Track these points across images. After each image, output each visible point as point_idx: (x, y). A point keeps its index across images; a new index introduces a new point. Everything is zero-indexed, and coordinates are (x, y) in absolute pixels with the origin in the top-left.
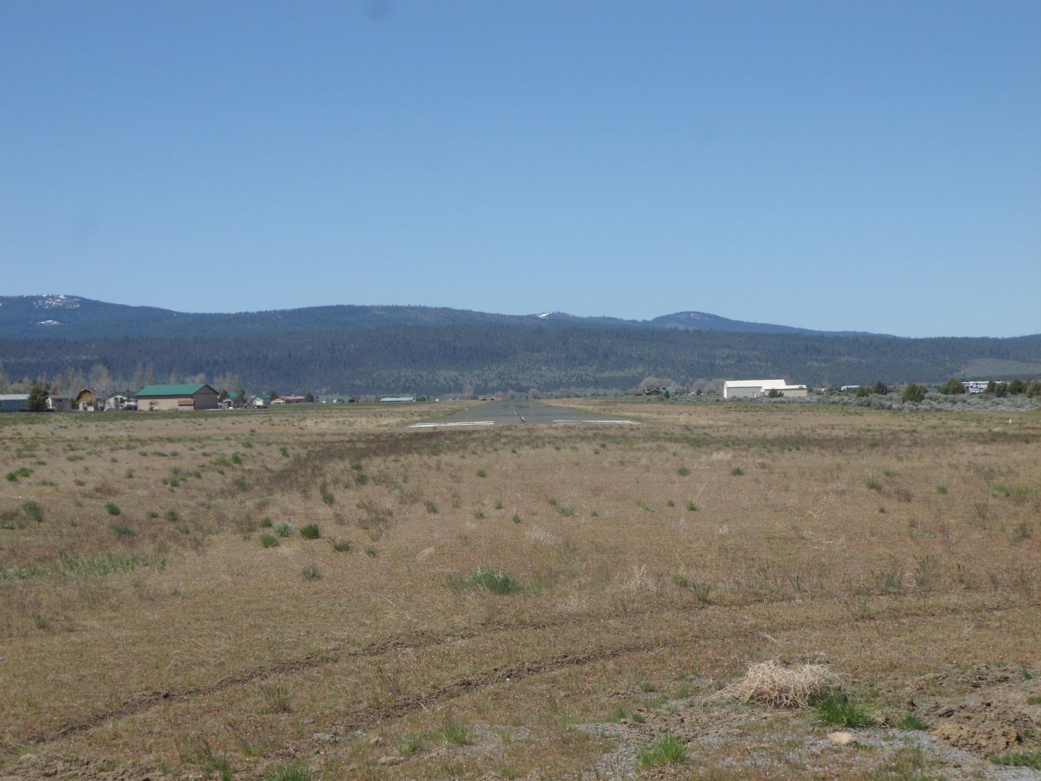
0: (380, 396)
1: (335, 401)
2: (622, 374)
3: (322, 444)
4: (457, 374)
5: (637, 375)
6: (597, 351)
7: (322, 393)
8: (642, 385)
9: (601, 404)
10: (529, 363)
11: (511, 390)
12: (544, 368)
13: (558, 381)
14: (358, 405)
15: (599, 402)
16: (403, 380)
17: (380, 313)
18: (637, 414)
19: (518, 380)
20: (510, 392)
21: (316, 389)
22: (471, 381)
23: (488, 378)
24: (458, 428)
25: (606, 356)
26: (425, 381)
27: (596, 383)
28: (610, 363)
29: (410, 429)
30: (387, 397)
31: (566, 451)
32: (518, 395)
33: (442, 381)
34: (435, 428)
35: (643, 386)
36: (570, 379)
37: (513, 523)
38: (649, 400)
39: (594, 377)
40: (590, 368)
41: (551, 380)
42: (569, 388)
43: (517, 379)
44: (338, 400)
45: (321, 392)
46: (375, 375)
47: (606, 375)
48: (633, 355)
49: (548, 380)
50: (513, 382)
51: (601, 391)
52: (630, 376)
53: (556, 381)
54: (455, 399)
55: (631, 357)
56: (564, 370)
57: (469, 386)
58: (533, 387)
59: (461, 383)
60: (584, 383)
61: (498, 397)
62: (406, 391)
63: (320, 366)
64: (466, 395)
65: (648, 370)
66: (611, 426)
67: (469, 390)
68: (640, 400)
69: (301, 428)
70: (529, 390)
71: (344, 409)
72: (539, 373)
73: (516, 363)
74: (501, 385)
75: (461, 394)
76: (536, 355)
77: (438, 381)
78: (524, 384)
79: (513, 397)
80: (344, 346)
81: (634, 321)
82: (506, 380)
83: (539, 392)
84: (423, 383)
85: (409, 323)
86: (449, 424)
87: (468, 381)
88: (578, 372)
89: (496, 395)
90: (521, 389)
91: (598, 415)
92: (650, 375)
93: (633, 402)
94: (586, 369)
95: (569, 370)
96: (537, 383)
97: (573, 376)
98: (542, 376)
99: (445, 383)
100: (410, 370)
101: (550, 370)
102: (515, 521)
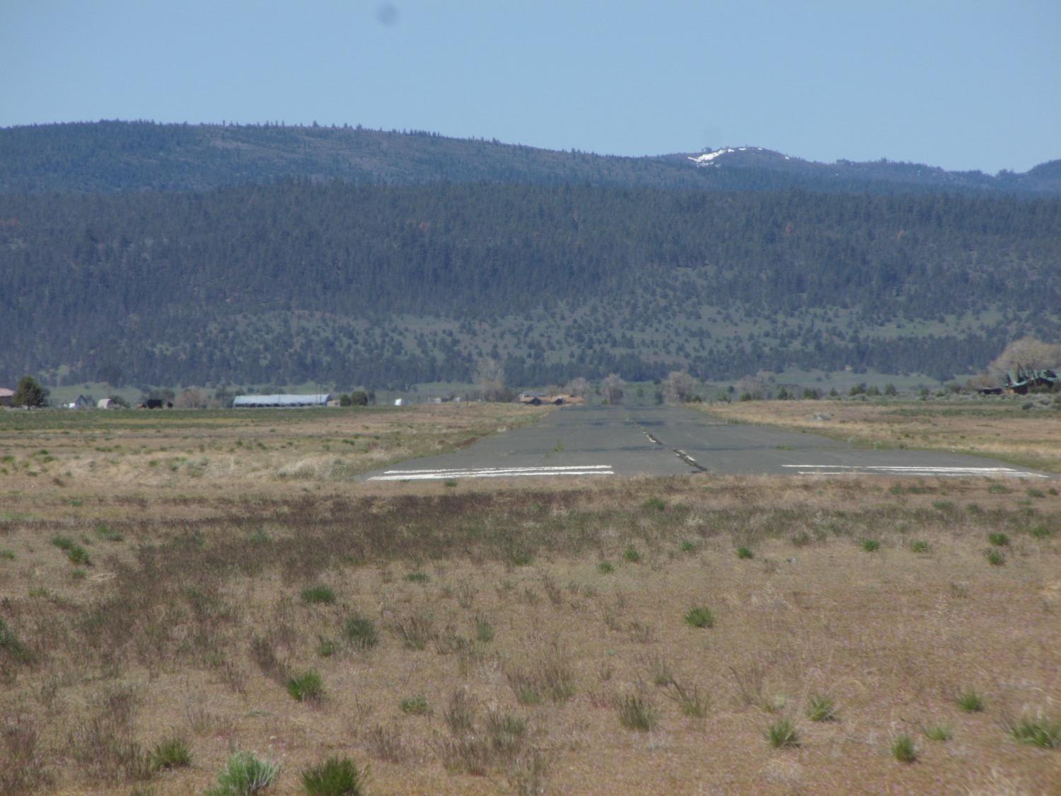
0: (229, 389)
1: (103, 403)
2: (935, 329)
3: (163, 530)
4: (454, 326)
5: (983, 334)
6: (865, 262)
7: (58, 379)
8: (1002, 361)
9: (888, 418)
10: (665, 296)
11: (612, 376)
12: (707, 311)
13: (748, 348)
14: (170, 414)
15: (882, 413)
16: (298, 342)
17: (231, 145)
18: (1023, 448)
19: (632, 347)
20: (612, 380)
21: (40, 367)
22: (495, 346)
23: (544, 342)
24: (519, 486)
25: (891, 278)
26: (360, 347)
27: (862, 356)
28: (902, 299)
29: (378, 485)
30: (251, 392)
31: (897, 556)
32: (631, 389)
33: (410, 345)
34: (450, 483)
35: (1003, 366)
36: (784, 345)
37: (896, 762)
38: (1027, 407)
39: (855, 339)
40: (842, 312)
41: (728, 347)
42: (780, 370)
43: (630, 343)
44: (114, 401)
45: (54, 375)
46: (213, 328)
47: (889, 332)
48: (972, 275)
49: (722, 347)
50: (618, 352)
51: (875, 379)
52: (961, 337)
53: (742, 351)
54: (452, 398)
55: (966, 280)
56: (768, 318)
57: (492, 363)
58: (677, 367)
59: (465, 353)
60: (828, 357)
61: (575, 393)
62: (306, 373)
63: (53, 297)
64: (482, 387)
65: (1016, 318)
66: (964, 486)
67: (490, 375)
68: (1002, 408)
69: (57, 482)
70: (664, 375)
71: (142, 427)
72: (694, 325)
73: (627, 297)
74: (581, 359)
75: (466, 387)
76: (689, 274)
77: (398, 349)
78: (648, 357)
79: (617, 395)
80: (125, 242)
81: (976, 175)
82: (597, 347)
83: (695, 381)
84: (357, 353)
85: (315, 178)
86: (483, 473)
87: (487, 348)
88: (807, 324)
89: (568, 388)
90: (639, 374)
91: (901, 451)
92: (1019, 336)
93: (978, 413)
94: (831, 314)
95: (780, 317)
96: (687, 356)
97: (793, 336)
98: (702, 334)
99: (418, 352)
100: (318, 314)
101: (728, 317)
102: (899, 758)
